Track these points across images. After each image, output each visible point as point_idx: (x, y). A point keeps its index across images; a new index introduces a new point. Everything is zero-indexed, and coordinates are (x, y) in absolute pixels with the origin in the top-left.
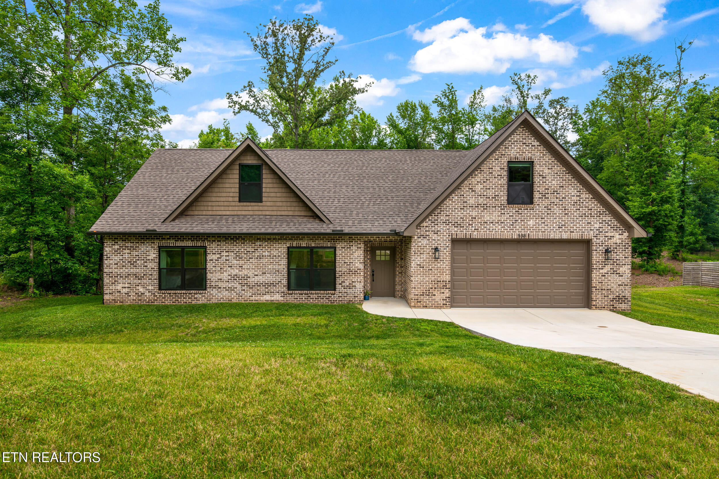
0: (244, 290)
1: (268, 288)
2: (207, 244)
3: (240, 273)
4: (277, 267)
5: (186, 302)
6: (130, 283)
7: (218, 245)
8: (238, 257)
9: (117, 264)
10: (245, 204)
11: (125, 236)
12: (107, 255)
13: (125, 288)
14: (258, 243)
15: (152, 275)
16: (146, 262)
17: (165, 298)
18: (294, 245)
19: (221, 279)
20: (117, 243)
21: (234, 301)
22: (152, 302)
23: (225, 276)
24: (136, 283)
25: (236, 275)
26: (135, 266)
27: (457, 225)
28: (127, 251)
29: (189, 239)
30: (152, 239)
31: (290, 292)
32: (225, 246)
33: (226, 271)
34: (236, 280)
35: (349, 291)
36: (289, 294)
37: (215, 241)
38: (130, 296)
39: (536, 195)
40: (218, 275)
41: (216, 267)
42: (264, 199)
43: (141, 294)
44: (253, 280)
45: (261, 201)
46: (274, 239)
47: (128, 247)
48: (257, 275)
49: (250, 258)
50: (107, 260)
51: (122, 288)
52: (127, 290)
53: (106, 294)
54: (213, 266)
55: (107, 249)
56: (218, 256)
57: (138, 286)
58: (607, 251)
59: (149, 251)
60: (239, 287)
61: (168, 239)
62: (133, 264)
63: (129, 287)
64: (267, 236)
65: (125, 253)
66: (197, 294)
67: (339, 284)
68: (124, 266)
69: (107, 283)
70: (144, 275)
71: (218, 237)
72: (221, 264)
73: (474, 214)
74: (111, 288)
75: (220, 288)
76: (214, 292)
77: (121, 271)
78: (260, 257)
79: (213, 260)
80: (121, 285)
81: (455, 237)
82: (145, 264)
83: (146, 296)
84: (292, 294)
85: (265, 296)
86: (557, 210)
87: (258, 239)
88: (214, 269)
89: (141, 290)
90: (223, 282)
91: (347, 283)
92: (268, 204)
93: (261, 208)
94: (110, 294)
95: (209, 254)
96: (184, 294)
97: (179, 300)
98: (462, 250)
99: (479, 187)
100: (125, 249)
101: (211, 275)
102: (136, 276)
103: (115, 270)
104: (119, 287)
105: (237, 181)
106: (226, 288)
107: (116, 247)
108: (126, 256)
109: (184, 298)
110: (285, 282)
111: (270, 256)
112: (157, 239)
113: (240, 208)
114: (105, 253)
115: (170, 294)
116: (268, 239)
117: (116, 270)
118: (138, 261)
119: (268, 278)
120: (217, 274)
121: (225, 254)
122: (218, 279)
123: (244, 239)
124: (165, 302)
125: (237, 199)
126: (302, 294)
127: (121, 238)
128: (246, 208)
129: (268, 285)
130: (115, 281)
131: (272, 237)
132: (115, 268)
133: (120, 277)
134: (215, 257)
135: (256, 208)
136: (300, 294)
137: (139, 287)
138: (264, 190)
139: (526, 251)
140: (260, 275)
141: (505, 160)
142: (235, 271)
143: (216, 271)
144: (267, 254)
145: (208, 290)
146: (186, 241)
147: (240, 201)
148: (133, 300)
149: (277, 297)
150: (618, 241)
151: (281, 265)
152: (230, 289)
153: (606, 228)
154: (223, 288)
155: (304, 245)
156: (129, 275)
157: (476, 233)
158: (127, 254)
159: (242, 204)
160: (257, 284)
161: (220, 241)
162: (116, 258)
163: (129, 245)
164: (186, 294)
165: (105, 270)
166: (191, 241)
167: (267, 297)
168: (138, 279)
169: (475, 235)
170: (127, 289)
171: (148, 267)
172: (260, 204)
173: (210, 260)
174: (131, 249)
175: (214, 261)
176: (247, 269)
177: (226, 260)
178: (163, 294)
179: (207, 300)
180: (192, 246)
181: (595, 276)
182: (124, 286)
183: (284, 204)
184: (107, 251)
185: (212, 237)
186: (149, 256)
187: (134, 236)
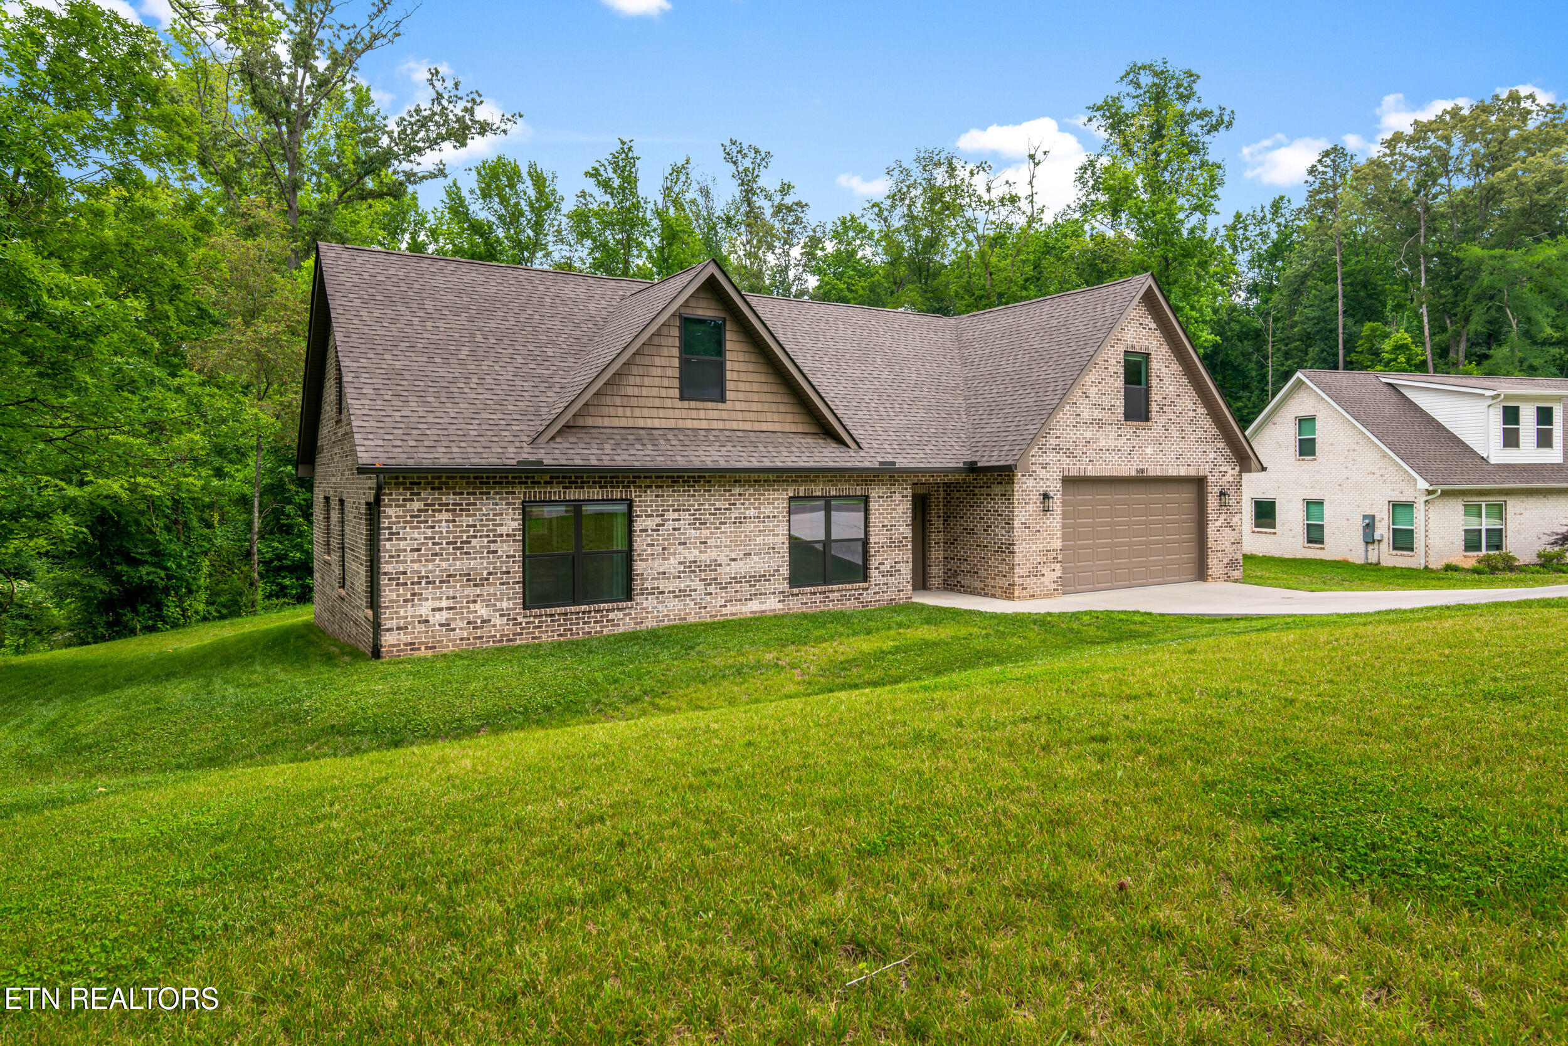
0: (711, 594)
1: (754, 586)
2: (634, 493)
3: (703, 557)
4: (770, 540)
5: (589, 633)
6: (454, 598)
7: (657, 496)
8: (699, 522)
9: (419, 550)
10: (693, 404)
11: (439, 478)
12: (390, 528)
13: (440, 609)
14: (737, 490)
15: (508, 573)
16: (495, 542)
17: (541, 627)
18: (802, 494)
19: (664, 573)
20: (419, 494)
21: (692, 619)
22: (508, 640)
23: (672, 565)
24: (468, 596)
25: (695, 562)
26: (466, 553)
27: (1070, 454)
28: (445, 516)
29: (594, 482)
30: (507, 483)
31: (795, 590)
32: (672, 498)
33: (675, 554)
34: (694, 572)
35: (891, 580)
36: (793, 595)
37: (651, 487)
38: (454, 629)
39: (1154, 407)
40: (658, 565)
41: (653, 545)
42: (729, 395)
43: (483, 622)
44: (727, 571)
45: (723, 399)
46: (765, 481)
47: (447, 505)
48: (734, 560)
49: (721, 523)
50: (390, 540)
51: (433, 610)
52: (444, 616)
53: (388, 630)
54: (648, 545)
55: (390, 511)
56: (658, 520)
57: (475, 602)
58: (1222, 494)
59: (501, 514)
60: (700, 587)
61: (546, 483)
62: (460, 547)
63: (450, 608)
64: (752, 475)
65: (440, 521)
66: (613, 610)
67: (876, 568)
68: (436, 555)
69: (391, 601)
70: (490, 574)
71: (657, 477)
72: (664, 540)
73: (1088, 435)
74: (402, 614)
75: (663, 593)
76: (650, 603)
77: (430, 566)
78: (740, 521)
79: (646, 530)
80: (430, 604)
81: (1066, 473)
82: (493, 547)
83: (494, 626)
84: (797, 595)
85: (750, 604)
86: (1174, 432)
87: (735, 481)
88: (649, 551)
89: (483, 611)
90: (669, 578)
91: (887, 566)
92: (738, 406)
93: (725, 415)
94: (399, 628)
95: (638, 516)
96: (584, 613)
97: (574, 627)
98: (1085, 496)
99: (1093, 391)
100: (440, 511)
101: (643, 564)
102: (469, 578)
103: (413, 567)
104: (424, 610)
105: (676, 352)
106: (674, 592)
107: (417, 505)
108: (444, 527)
109: (585, 623)
110: (785, 570)
111: (759, 517)
112: (520, 483)
113: (684, 414)
114: (385, 523)
115: (552, 615)
116: (755, 481)
117: (416, 566)
118: (474, 541)
119: (757, 564)
120: (657, 562)
121: (671, 515)
122: (658, 573)
123: (709, 482)
124: (540, 637)
125: (676, 393)
126: (815, 593)
127: (429, 483)
128: (694, 414)
129: (756, 579)
130: (414, 595)
131: (763, 476)
132: (412, 561)
133: (428, 583)
134: (651, 523)
135: (715, 414)
136: (811, 594)
137: (478, 606)
138: (729, 375)
139: (1140, 495)
140: (741, 559)
141: (1121, 348)
142: (692, 554)
143: (653, 555)
144: (752, 512)
145: (638, 599)
146: (589, 487)
147: (682, 398)
148: (461, 639)
149: (772, 604)
150: (1231, 479)
151: (778, 535)
152: (683, 594)
153: (1221, 460)
154: (669, 592)
155: (819, 493)
156: (449, 576)
157: (1090, 467)
158: (444, 524)
159: (686, 404)
160: (735, 578)
161: (662, 487)
162: (416, 535)
163: (450, 499)
164: (590, 612)
165: (386, 568)
166: (601, 487)
167: (754, 606)
168: (475, 585)
169: (1092, 471)
170: (445, 612)
171: (500, 553)
172: (721, 405)
173: (641, 531)
174: (456, 509)
175: (650, 532)
176: (716, 547)
177: (674, 529)
178: (535, 616)
179: (636, 624)
180: (603, 500)
181: (1211, 530)
182: (437, 604)
183: (766, 407)
184: (390, 517)
185: (645, 477)
186: (501, 525)
187: (462, 478)
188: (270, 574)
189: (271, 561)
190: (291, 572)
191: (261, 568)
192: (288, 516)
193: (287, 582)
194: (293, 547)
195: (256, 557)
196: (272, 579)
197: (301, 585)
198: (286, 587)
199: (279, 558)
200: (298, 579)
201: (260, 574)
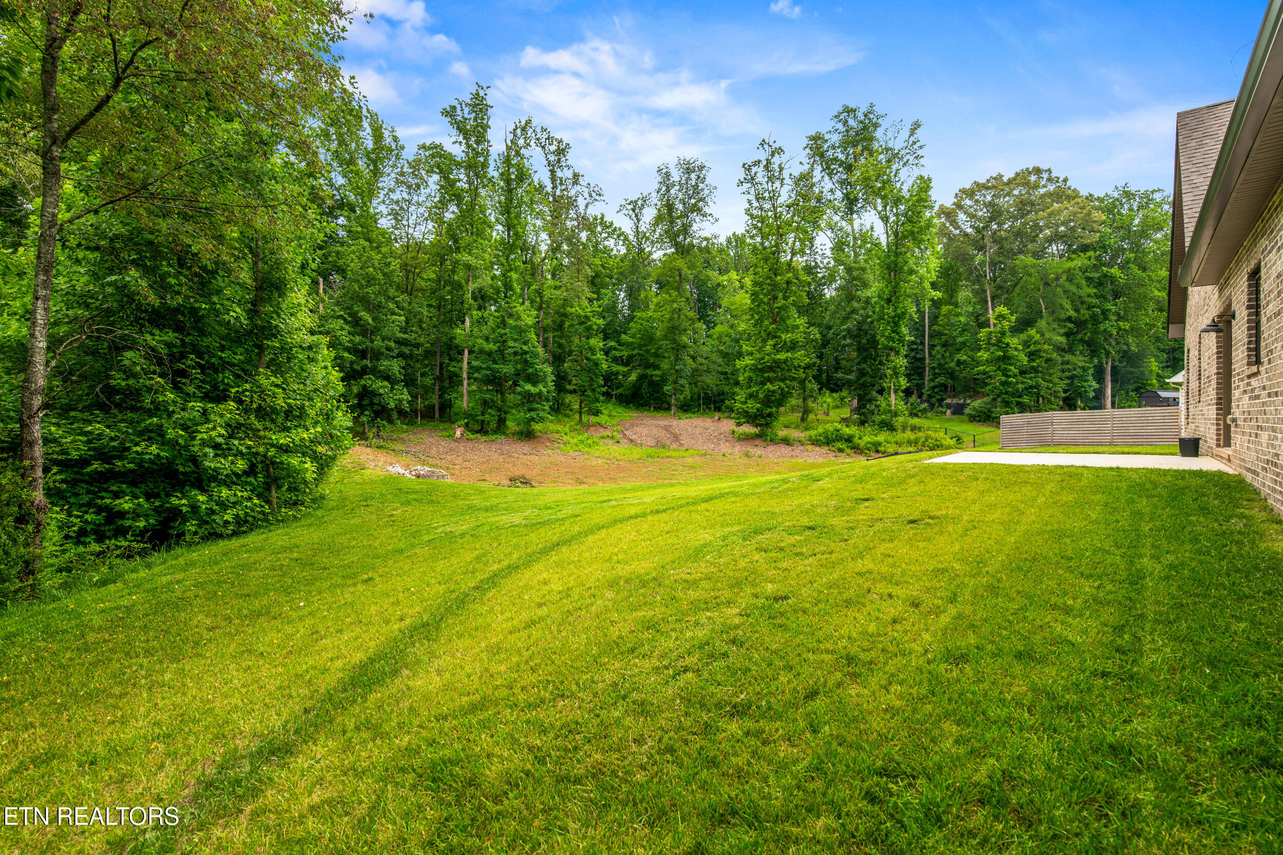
188: (82, 488)
189: (84, 462)
190: (133, 484)
191: (57, 476)
192: (129, 373)
193: (125, 504)
194: (140, 434)
195: (38, 451)
196: (86, 499)
197: (156, 510)
198: (122, 515)
199: (104, 456)
200: (148, 497)
201: (50, 493)
